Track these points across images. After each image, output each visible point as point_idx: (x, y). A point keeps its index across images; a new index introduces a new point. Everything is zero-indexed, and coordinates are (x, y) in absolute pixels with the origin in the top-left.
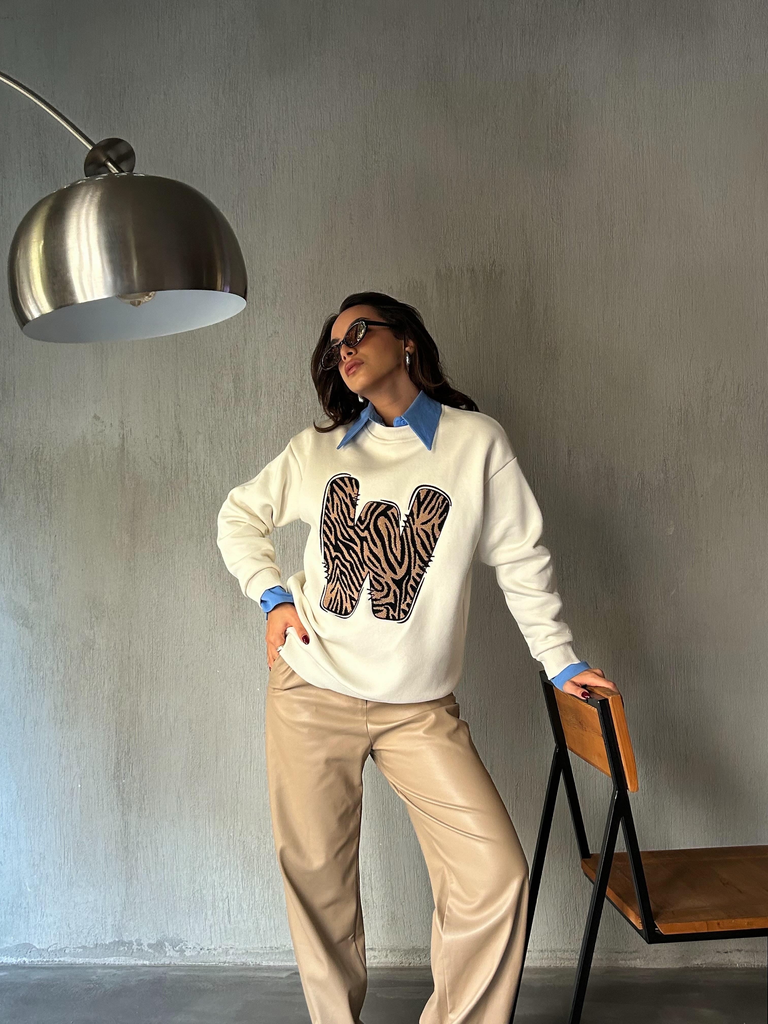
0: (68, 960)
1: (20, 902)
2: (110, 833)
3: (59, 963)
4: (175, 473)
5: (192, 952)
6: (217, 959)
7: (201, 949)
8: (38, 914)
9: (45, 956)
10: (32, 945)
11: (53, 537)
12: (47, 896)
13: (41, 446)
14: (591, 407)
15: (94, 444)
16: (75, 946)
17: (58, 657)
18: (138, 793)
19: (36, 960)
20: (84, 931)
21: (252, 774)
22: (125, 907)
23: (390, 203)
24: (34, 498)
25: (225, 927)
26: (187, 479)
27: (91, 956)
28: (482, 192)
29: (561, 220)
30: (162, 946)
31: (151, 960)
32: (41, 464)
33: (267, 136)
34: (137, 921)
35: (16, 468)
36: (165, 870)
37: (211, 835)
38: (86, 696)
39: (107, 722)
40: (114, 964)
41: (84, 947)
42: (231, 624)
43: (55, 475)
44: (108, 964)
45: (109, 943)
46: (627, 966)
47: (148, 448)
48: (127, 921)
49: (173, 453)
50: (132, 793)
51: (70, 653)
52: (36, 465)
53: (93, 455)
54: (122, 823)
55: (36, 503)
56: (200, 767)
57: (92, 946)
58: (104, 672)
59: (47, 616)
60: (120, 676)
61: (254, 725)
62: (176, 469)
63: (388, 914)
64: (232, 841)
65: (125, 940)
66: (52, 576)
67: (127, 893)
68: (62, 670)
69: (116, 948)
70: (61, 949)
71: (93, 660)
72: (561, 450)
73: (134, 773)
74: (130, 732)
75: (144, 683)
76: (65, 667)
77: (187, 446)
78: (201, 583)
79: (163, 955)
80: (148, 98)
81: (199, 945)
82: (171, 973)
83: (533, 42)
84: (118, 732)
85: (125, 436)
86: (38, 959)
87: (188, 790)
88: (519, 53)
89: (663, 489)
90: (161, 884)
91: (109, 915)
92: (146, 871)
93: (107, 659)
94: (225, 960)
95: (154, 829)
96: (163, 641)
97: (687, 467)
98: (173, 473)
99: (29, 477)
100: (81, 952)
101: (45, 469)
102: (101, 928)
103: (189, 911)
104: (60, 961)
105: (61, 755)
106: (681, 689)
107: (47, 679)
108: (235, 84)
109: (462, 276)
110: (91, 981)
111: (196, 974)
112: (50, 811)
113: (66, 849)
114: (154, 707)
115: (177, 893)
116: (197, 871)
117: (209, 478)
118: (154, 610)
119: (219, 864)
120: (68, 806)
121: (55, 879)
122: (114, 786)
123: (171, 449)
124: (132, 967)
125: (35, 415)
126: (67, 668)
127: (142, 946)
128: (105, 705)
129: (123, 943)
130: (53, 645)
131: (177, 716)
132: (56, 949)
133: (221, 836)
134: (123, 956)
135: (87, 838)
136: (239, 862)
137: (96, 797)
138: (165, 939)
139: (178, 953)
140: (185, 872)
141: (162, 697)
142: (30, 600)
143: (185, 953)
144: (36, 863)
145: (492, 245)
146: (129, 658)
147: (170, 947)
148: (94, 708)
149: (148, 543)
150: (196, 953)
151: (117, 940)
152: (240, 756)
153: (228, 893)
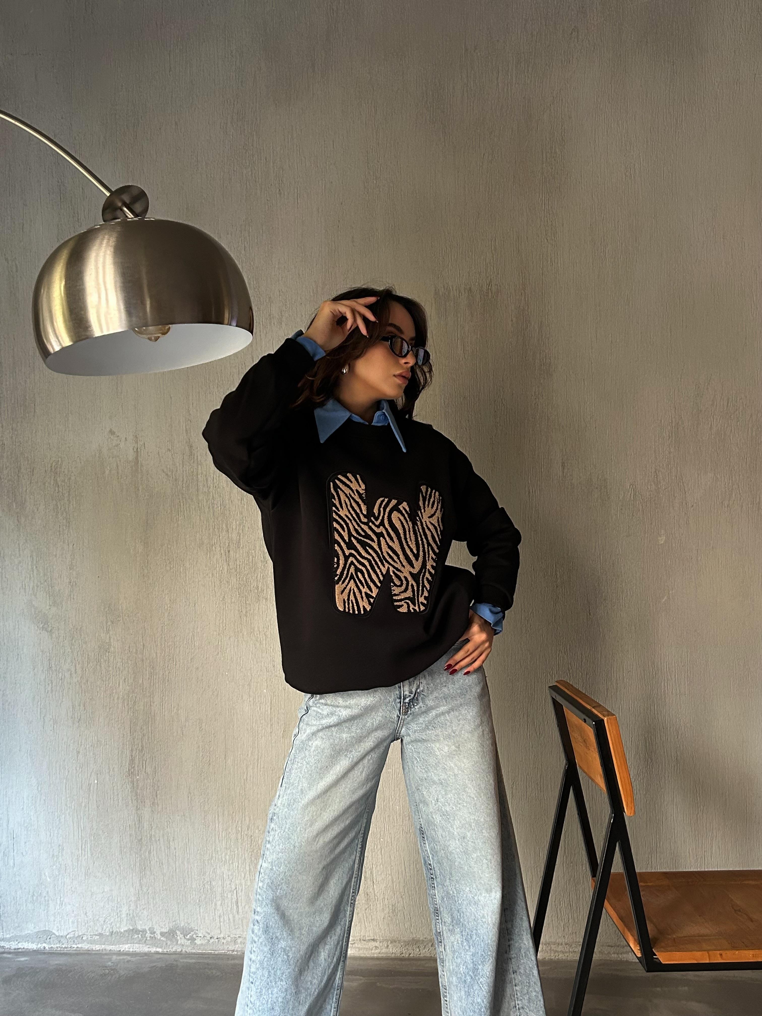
0: (85, 946)
1: (40, 891)
2: (125, 827)
3: (78, 949)
4: (185, 485)
5: (202, 940)
6: (226, 947)
7: (211, 938)
8: (57, 903)
9: (63, 942)
10: (52, 932)
11: (71, 546)
12: (66, 886)
13: (60, 459)
14: (584, 420)
15: (109, 458)
16: (92, 934)
17: (76, 659)
18: (152, 789)
19: (55, 946)
20: (100, 919)
21: (259, 771)
22: (139, 897)
23: (390, 226)
24: (54, 509)
25: (234, 917)
26: (198, 491)
27: (106, 943)
28: (479, 214)
29: (555, 241)
30: (173, 935)
31: (163, 948)
32: (59, 476)
33: (273, 164)
34: (150, 910)
35: (36, 480)
36: (177, 863)
37: (221, 830)
38: (102, 696)
39: (122, 721)
40: (128, 951)
41: (100, 935)
42: (239, 629)
43: (73, 487)
44: (123, 951)
45: (124, 931)
46: (619, 959)
47: (160, 461)
48: (140, 911)
49: (185, 466)
50: (145, 789)
51: (87, 656)
52: (54, 477)
53: (108, 468)
54: (135, 818)
55: (55, 514)
56: (210, 764)
57: (108, 934)
58: (119, 674)
59: (65, 620)
60: (134, 678)
61: (261, 725)
62: (187, 482)
63: (388, 907)
64: (240, 835)
65: (139, 928)
66: (71, 582)
67: (140, 883)
68: (79, 671)
69: (130, 936)
70: (79, 936)
71: (108, 662)
72: (556, 462)
73: (149, 770)
74: (143, 731)
75: (157, 684)
76: (82, 669)
77: (197, 459)
78: (211, 590)
79: (175, 943)
80: (160, 129)
81: (209, 934)
82: (182, 961)
83: (528, 70)
84: (132, 730)
85: (139, 450)
86: (58, 945)
87: (198, 787)
88: (514, 79)
89: (655, 500)
90: (173, 876)
91: (124, 904)
92: (158, 863)
93: (122, 662)
94: (233, 949)
95: (166, 823)
96: (174, 645)
97: (678, 479)
98: (184, 485)
99: (48, 489)
100: (97, 939)
101: (64, 481)
102: (117, 916)
103: (199, 901)
104: (77, 947)
105: (78, 752)
106: (672, 692)
107: (66, 681)
108: (242, 114)
109: (459, 296)
110: (106, 967)
111: (206, 961)
112: (68, 806)
113: (84, 841)
114: (166, 707)
115: (187, 884)
116: (207, 864)
117: (218, 489)
118: (166, 615)
119: (227, 857)
120: (86, 800)
121: (73, 869)
122: (128, 783)
123: (183, 461)
124: (146, 954)
125: (54, 430)
126: (84, 669)
127: (155, 934)
128: (120, 705)
129: (137, 931)
130: (71, 648)
131: (188, 716)
132: (74, 936)
133: (230, 831)
134: (136, 943)
135: (103, 831)
136: (246, 855)
137: (112, 792)
138: (177, 928)
139: (189, 941)
140: (196, 865)
141: (174, 698)
142: (50, 605)
143: (196, 941)
144: (55, 854)
145: (489, 265)
146: (143, 660)
147: (181, 936)
148: (110, 708)
149: (160, 551)
150: (206, 941)
151: (131, 928)
152: (248, 755)
153: (236, 885)
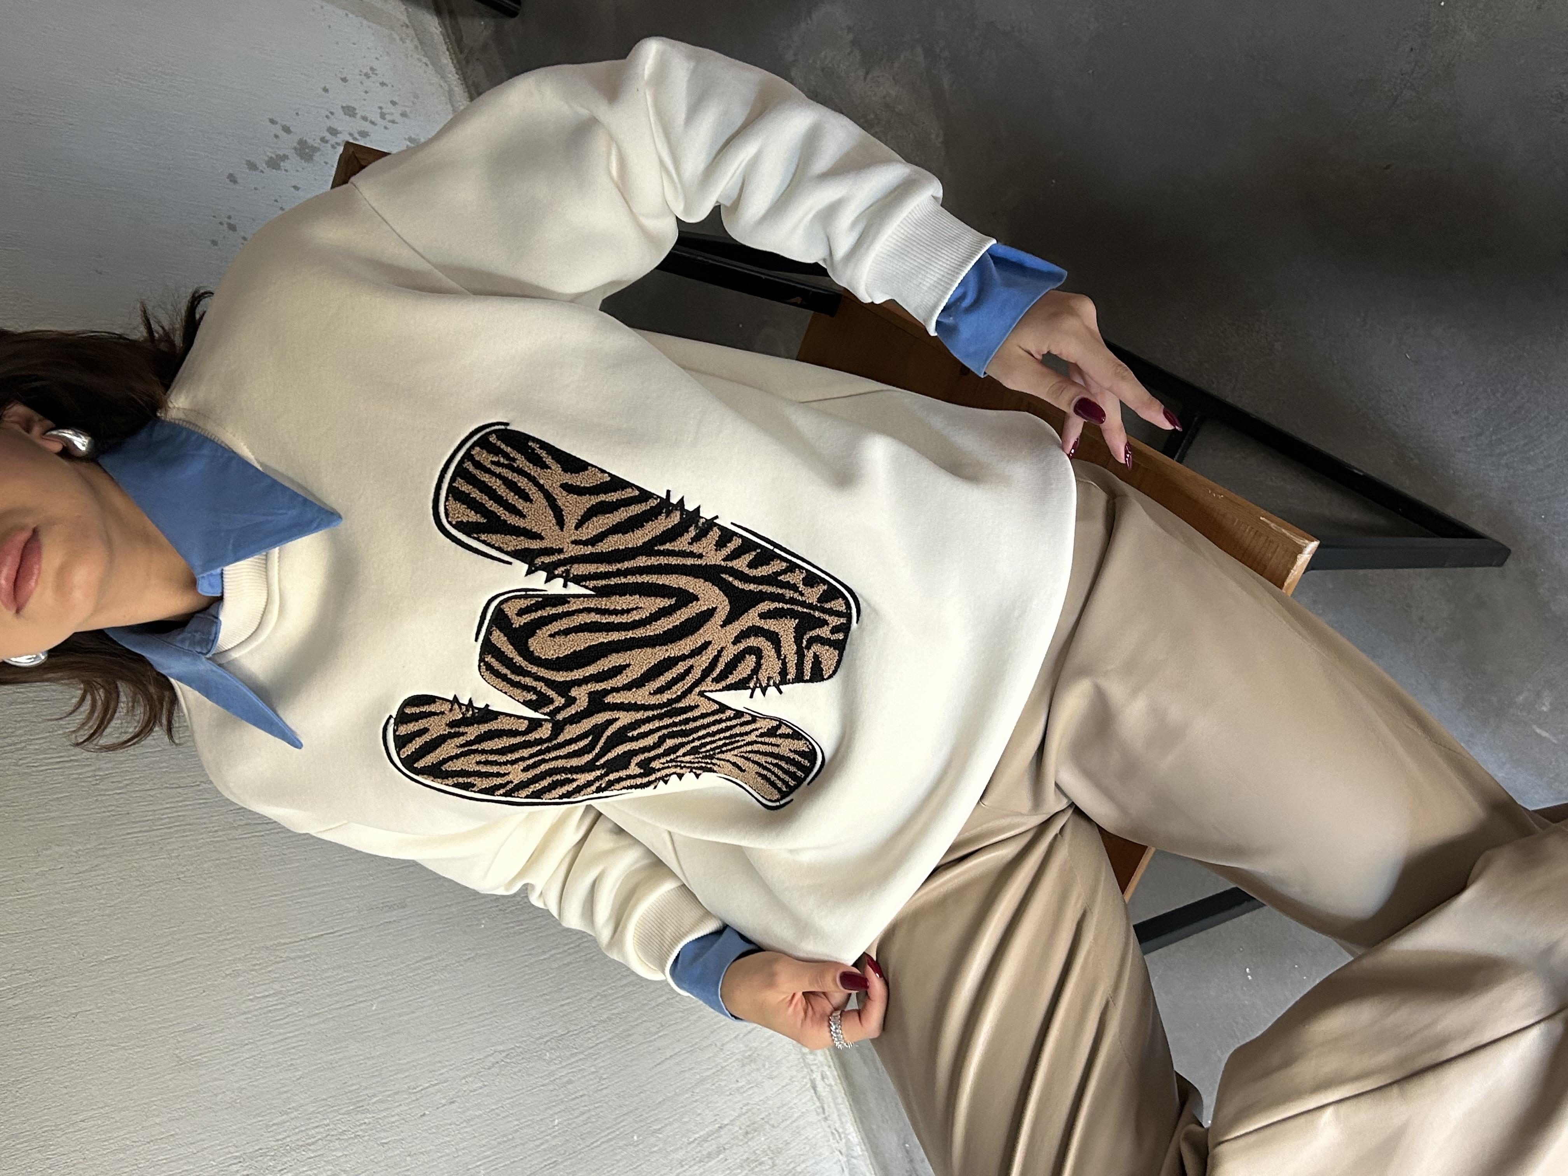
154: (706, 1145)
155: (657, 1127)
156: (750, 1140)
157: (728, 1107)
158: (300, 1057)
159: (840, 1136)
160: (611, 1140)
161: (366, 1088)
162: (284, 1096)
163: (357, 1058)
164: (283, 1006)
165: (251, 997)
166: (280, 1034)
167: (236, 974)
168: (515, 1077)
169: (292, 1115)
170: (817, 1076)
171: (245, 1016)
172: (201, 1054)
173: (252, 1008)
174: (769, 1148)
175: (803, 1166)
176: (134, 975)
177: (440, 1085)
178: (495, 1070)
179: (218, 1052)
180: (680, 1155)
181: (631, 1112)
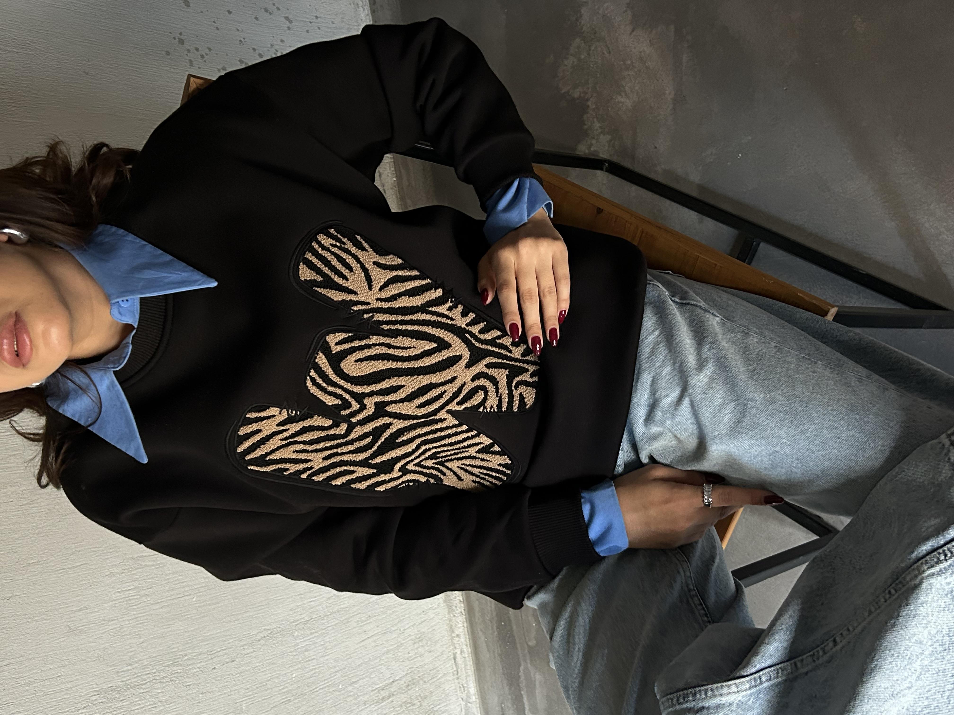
154: (382, 692)
155: (354, 680)
156: (409, 690)
157: (400, 669)
158: (144, 630)
159: (464, 689)
160: (325, 687)
161: (182, 651)
162: (130, 654)
163: (179, 632)
164: (138, 597)
165: (119, 590)
166: (134, 615)
167: (112, 575)
168: (274, 646)
169: (134, 666)
170: (458, 651)
171: (114, 602)
172: (83, 626)
173: (118, 598)
174: (420, 695)
175: (439, 707)
176: (48, 574)
177: (227, 650)
178: (262, 642)
179: (94, 625)
180: (366, 698)
181: (341, 670)
